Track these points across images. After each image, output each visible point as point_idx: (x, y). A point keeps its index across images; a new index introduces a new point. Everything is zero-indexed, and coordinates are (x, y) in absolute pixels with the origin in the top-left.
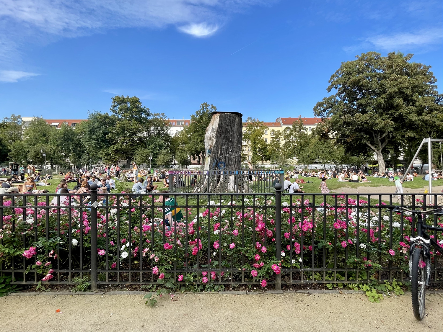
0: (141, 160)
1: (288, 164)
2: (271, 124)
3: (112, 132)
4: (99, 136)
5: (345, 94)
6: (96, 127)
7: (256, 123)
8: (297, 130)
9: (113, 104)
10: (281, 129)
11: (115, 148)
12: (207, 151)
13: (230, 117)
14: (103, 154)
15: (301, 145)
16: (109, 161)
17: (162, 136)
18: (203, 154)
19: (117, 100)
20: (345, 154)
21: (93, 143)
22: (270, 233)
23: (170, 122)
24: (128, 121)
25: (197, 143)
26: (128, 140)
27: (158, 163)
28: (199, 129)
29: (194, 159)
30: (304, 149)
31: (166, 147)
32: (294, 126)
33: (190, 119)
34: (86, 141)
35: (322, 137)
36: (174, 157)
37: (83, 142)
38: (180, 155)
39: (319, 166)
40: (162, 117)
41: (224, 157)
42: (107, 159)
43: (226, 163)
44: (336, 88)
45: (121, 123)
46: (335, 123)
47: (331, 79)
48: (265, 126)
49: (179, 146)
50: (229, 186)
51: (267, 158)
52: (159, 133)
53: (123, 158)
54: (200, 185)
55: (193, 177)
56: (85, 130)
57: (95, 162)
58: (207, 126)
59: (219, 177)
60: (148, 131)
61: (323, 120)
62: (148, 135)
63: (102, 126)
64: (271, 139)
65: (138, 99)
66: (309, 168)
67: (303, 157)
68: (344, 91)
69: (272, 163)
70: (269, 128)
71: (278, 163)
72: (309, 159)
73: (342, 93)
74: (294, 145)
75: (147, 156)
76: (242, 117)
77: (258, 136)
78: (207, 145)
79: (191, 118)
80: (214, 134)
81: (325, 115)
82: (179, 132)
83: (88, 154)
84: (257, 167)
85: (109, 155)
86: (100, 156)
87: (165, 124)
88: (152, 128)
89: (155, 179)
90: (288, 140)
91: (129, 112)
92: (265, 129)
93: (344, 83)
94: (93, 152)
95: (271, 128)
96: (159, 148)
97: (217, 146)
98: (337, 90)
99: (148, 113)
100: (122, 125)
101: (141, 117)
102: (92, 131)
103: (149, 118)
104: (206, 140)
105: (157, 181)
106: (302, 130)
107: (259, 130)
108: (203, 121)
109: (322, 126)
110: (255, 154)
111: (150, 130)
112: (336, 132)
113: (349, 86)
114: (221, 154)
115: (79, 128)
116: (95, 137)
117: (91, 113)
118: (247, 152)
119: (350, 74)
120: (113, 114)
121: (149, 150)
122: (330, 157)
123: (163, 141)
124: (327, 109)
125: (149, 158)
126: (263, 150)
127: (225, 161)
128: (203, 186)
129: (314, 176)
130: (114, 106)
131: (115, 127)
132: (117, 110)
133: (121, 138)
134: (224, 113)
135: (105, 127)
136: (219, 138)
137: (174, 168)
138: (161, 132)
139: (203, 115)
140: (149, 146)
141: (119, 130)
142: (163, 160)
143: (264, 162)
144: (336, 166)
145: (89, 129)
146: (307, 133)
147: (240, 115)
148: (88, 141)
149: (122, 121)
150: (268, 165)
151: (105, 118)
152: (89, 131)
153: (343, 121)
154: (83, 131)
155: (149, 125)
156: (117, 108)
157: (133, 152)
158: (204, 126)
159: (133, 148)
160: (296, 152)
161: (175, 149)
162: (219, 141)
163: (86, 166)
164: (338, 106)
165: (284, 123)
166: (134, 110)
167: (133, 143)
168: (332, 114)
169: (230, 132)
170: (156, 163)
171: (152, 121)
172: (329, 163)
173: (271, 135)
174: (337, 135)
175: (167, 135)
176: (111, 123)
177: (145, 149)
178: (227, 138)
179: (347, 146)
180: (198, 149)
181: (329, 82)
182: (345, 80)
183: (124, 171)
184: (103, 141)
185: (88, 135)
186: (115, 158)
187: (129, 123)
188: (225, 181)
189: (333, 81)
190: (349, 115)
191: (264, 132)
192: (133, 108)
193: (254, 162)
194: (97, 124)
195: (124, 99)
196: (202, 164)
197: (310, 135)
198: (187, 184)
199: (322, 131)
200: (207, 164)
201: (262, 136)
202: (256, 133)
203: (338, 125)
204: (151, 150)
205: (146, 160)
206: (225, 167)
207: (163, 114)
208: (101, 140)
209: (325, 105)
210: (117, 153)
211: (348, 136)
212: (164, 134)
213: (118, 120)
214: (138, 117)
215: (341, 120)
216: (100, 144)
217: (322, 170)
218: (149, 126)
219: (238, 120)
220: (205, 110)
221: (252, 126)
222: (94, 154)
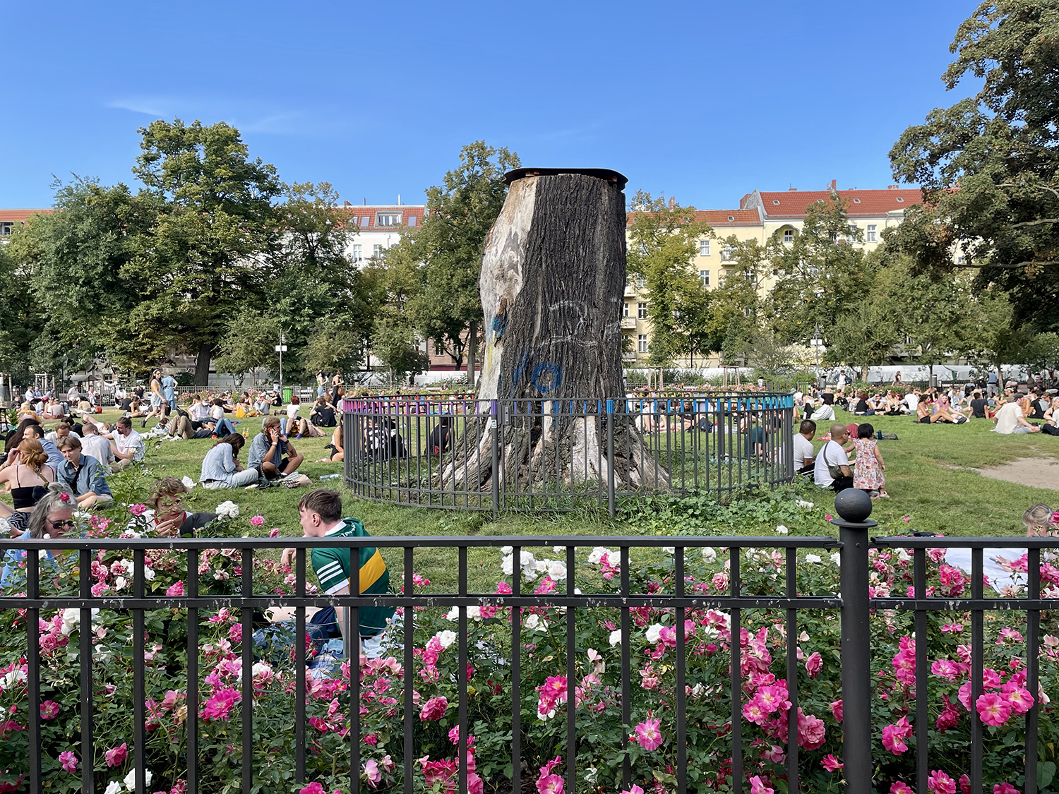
0: (247, 354)
1: (790, 366)
2: (725, 218)
3: (142, 252)
4: (94, 268)
5: (1011, 93)
6: (81, 234)
7: (666, 212)
8: (824, 235)
9: (143, 152)
10: (762, 234)
11: (154, 312)
12: (488, 323)
13: (579, 187)
14: (109, 334)
15: (837, 291)
16: (130, 359)
17: (323, 267)
18: (473, 330)
19: (158, 136)
20: (1015, 325)
21: (74, 294)
22: (812, 730)
23: (352, 215)
24: (200, 212)
25: (450, 292)
26: (199, 283)
27: (310, 366)
28: (459, 238)
29: (441, 349)
30: (851, 306)
31: (340, 307)
32: (810, 222)
33: (422, 205)
34: (48, 289)
35: (924, 261)
36: (366, 342)
37: (35, 291)
38: (390, 337)
39: (910, 373)
40: (321, 196)
41: (556, 345)
42: (124, 352)
43: (564, 369)
44: (980, 72)
45: (173, 219)
46: (980, 204)
47: (959, 38)
48: (703, 223)
49: (383, 303)
50: (578, 458)
51: (709, 342)
52: (311, 257)
53: (184, 348)
54: (462, 453)
55: (437, 422)
56: (42, 246)
57: (81, 362)
58: (488, 227)
59: (539, 422)
60: (271, 249)
61: (929, 196)
62: (273, 263)
63: (106, 231)
64: (724, 273)
65: (236, 132)
66: (870, 380)
67: (849, 339)
68: (1011, 83)
69: (729, 362)
70: (716, 230)
71: (750, 362)
72: (872, 344)
73: (1001, 90)
74: (812, 294)
75: (269, 341)
76: (623, 188)
77: (676, 261)
78: (491, 298)
79: (427, 200)
80: (517, 257)
81: (937, 175)
82: (386, 251)
83: (54, 332)
84: (673, 375)
85: (131, 337)
86: (99, 342)
87: (334, 223)
88: (288, 237)
89: (295, 427)
90: (789, 277)
91: (202, 178)
92: (702, 237)
93: (1011, 50)
94: (72, 326)
95: (724, 233)
96: (311, 312)
97: (530, 303)
98: (983, 80)
99: (270, 183)
100: (179, 229)
101: (246, 199)
102: (71, 250)
103: (276, 201)
104: (485, 281)
105: (303, 436)
106: (841, 237)
107: (679, 240)
108: (471, 210)
109: (924, 221)
110: (664, 328)
111: (280, 247)
112: (980, 241)
113: (1030, 64)
114: (546, 332)
115: (24, 240)
116: (81, 273)
117: (65, 184)
118: (633, 321)
119: (1033, 18)
120: (144, 187)
121: (276, 320)
122: (952, 338)
123: (326, 286)
124: (943, 151)
125: (278, 348)
126: (692, 314)
127: (561, 359)
128: (475, 456)
129: (894, 412)
130: (149, 159)
131: (152, 235)
132: (157, 174)
133: (174, 277)
134: (555, 172)
135: (115, 237)
136: (536, 271)
137: (366, 384)
138: (320, 253)
139: (472, 188)
140: (274, 303)
141: (166, 245)
142: (328, 356)
143: (699, 356)
144: (976, 370)
145: (58, 243)
146: (860, 246)
147: (615, 181)
148: (56, 288)
149: (178, 214)
150: (712, 368)
151: (117, 204)
152: (57, 252)
153: (1007, 198)
154: (35, 250)
155: (273, 226)
156: (159, 168)
157: (218, 325)
158: (476, 227)
159: (218, 311)
160: (821, 318)
161: (372, 314)
162: (536, 283)
163: (49, 379)
164: (988, 138)
165: (772, 213)
166: (221, 172)
167: (219, 292)
168: (962, 172)
169: (577, 247)
170: (301, 365)
171: (284, 211)
172: (949, 358)
173: (724, 259)
174: (981, 252)
175: (340, 262)
176: (137, 222)
177: (261, 315)
178: (567, 271)
179: (1025, 295)
180: (455, 314)
181: (953, 49)
182: (1014, 40)
183: (185, 395)
184: (110, 287)
185: (56, 264)
186: (151, 349)
187: (203, 220)
188: (561, 437)
189: (965, 43)
190: (1031, 174)
191: (698, 246)
192: (217, 165)
193: (660, 360)
194: (85, 226)
195: (183, 132)
196: (470, 367)
197: (873, 256)
198: (416, 446)
199: (923, 237)
200: (492, 372)
201: (690, 262)
202: (668, 250)
203: (987, 214)
204: (283, 319)
205: (265, 355)
206: (558, 382)
207: (326, 188)
208: (103, 282)
209: (935, 140)
210: (158, 330)
211: (1028, 256)
212: (330, 260)
213: (164, 210)
214: (236, 196)
215: (1000, 193)
216: (97, 296)
217: (923, 385)
218: (276, 231)
219: (610, 200)
220: (477, 168)
221: (650, 227)
222: (77, 336)
